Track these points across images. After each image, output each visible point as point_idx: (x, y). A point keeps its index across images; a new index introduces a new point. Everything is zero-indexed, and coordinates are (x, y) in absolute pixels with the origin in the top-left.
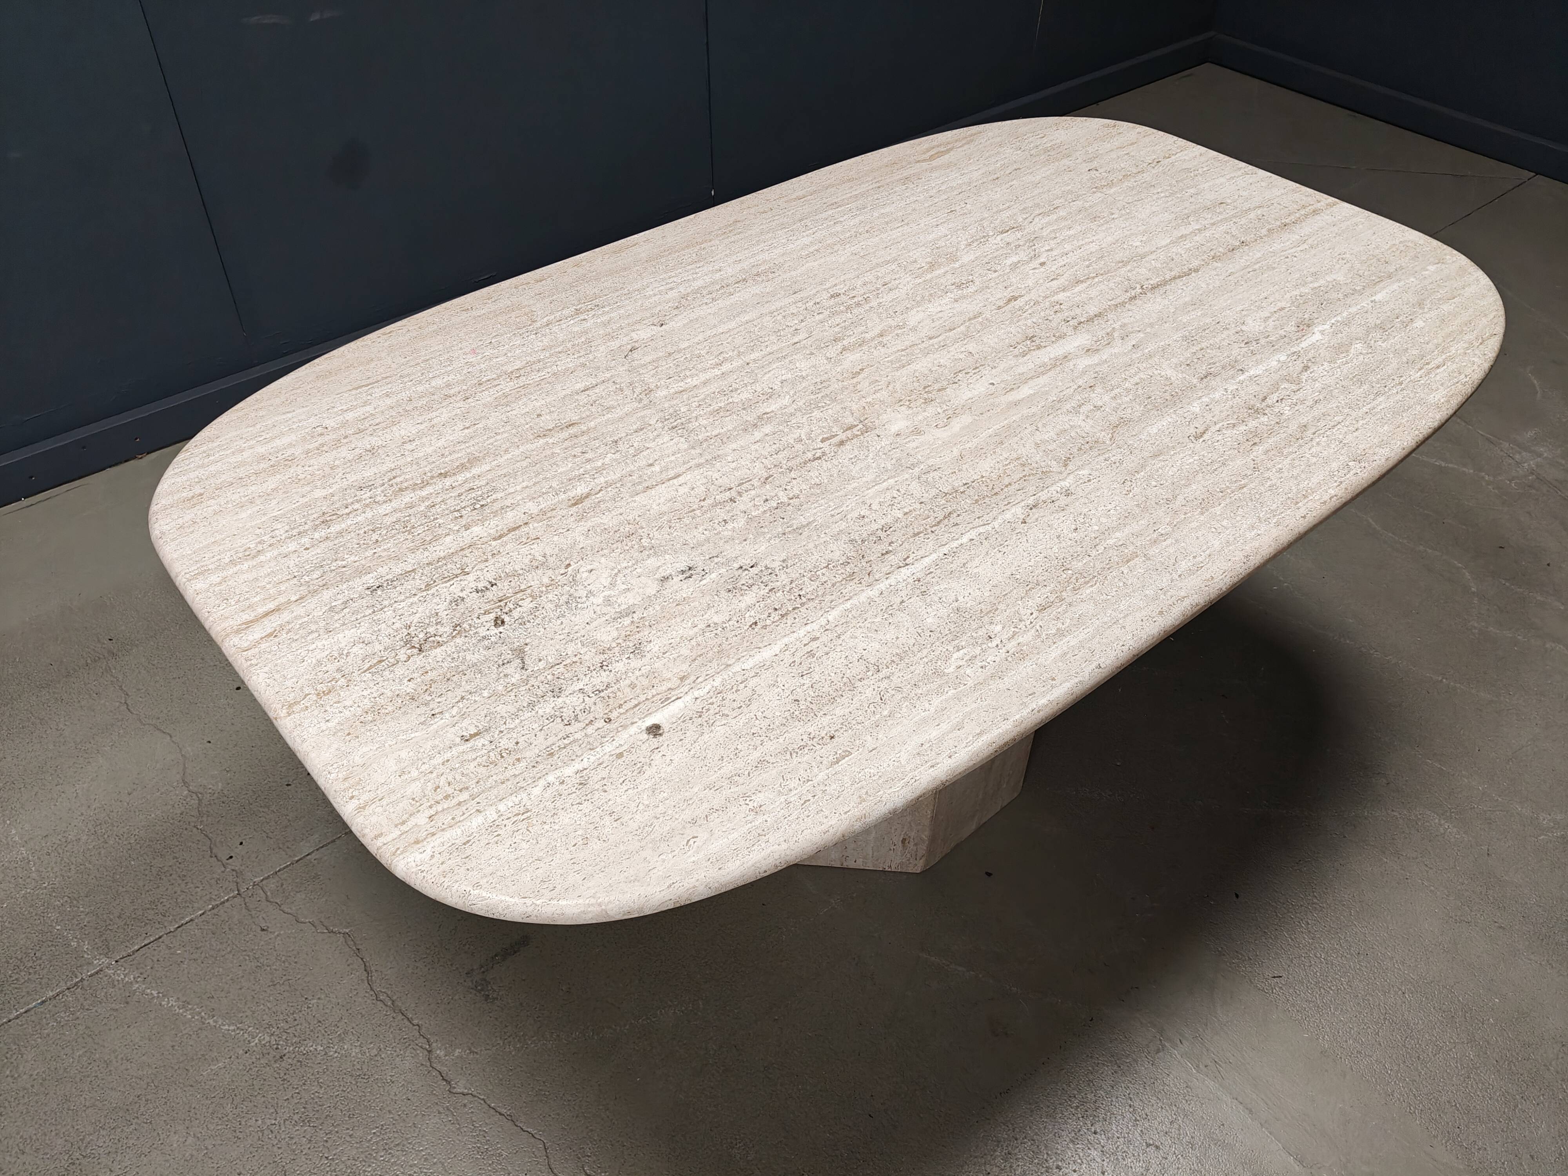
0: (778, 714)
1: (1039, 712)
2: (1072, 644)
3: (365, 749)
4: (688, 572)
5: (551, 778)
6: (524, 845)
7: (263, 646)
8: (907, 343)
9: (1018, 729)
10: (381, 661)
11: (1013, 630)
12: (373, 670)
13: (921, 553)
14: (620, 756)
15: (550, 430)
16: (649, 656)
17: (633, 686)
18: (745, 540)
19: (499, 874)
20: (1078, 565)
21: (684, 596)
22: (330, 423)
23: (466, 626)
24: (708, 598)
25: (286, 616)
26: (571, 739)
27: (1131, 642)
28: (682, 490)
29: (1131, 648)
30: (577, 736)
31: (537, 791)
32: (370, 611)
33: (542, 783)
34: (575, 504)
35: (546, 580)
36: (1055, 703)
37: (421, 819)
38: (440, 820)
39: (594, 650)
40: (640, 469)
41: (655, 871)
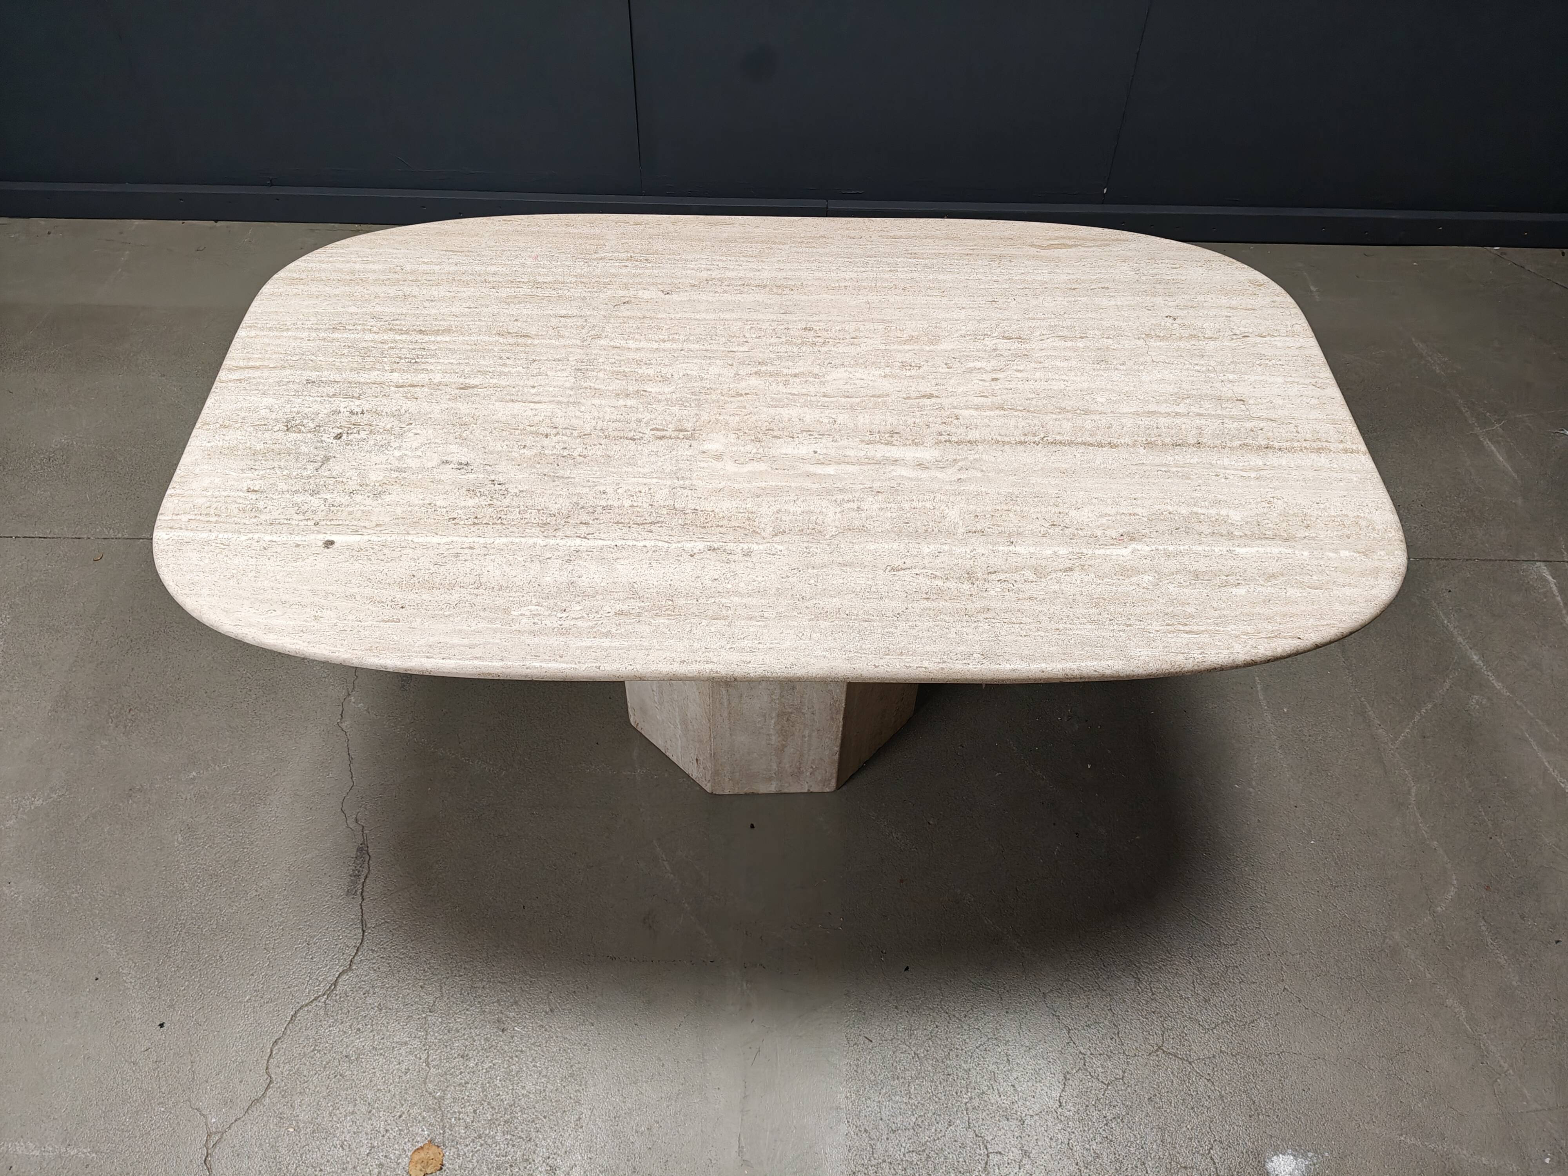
0: (395, 576)
1: (527, 668)
2: (603, 644)
3: (206, 467)
4: (463, 466)
5: (256, 536)
6: (207, 561)
7: (230, 384)
8: (804, 391)
9: (504, 670)
10: (265, 425)
11: (584, 615)
12: (257, 427)
13: (603, 536)
14: (298, 546)
15: (509, 333)
16: (380, 501)
17: (350, 513)
18: (519, 465)
19: (182, 567)
20: (682, 601)
21: (442, 478)
22: (408, 267)
23: (322, 429)
24: (453, 487)
25: (257, 374)
26: (289, 522)
27: (638, 666)
28: (530, 413)
29: (635, 670)
30: (294, 523)
31: (243, 538)
32: (293, 393)
33: (250, 536)
34: (462, 389)
35: (389, 427)
36: (544, 670)
37: (185, 518)
38: (193, 525)
39: (359, 481)
40: (525, 386)
41: (239, 613)
